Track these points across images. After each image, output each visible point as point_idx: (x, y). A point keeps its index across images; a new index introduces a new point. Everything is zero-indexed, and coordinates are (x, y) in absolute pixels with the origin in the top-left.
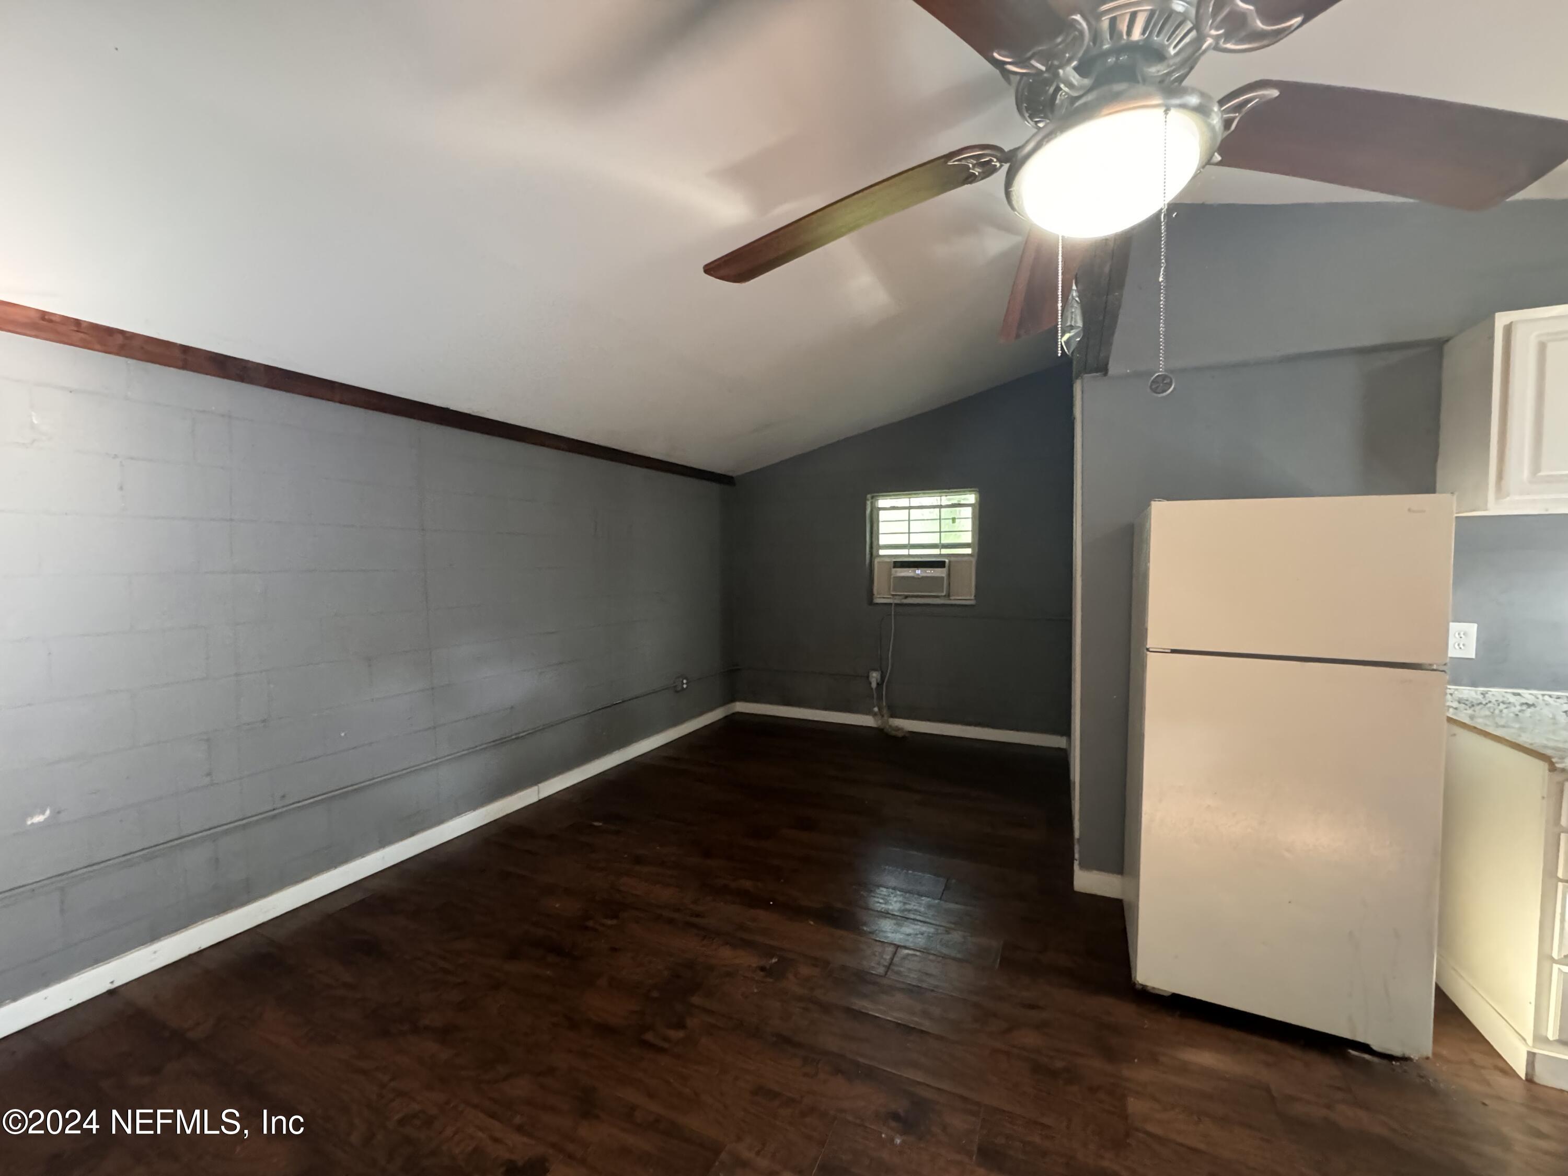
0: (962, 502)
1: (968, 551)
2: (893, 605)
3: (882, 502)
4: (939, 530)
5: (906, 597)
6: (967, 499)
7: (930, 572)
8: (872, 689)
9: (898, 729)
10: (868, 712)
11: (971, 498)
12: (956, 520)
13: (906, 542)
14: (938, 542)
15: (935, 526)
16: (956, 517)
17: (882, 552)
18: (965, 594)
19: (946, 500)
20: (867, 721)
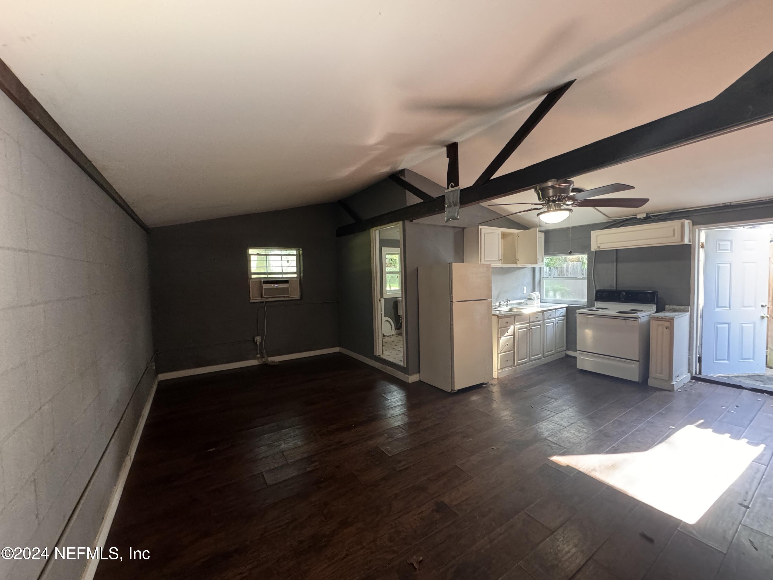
0: (291, 254)
1: (295, 276)
2: (265, 302)
3: (251, 251)
4: (281, 266)
5: (268, 298)
6: (292, 252)
7: (282, 286)
8: (257, 345)
9: (274, 362)
10: (255, 358)
11: (294, 252)
12: (289, 262)
13: (266, 271)
14: (281, 271)
15: (279, 264)
16: (289, 260)
17: (253, 276)
18: (296, 295)
19: (285, 252)
20: (254, 362)
